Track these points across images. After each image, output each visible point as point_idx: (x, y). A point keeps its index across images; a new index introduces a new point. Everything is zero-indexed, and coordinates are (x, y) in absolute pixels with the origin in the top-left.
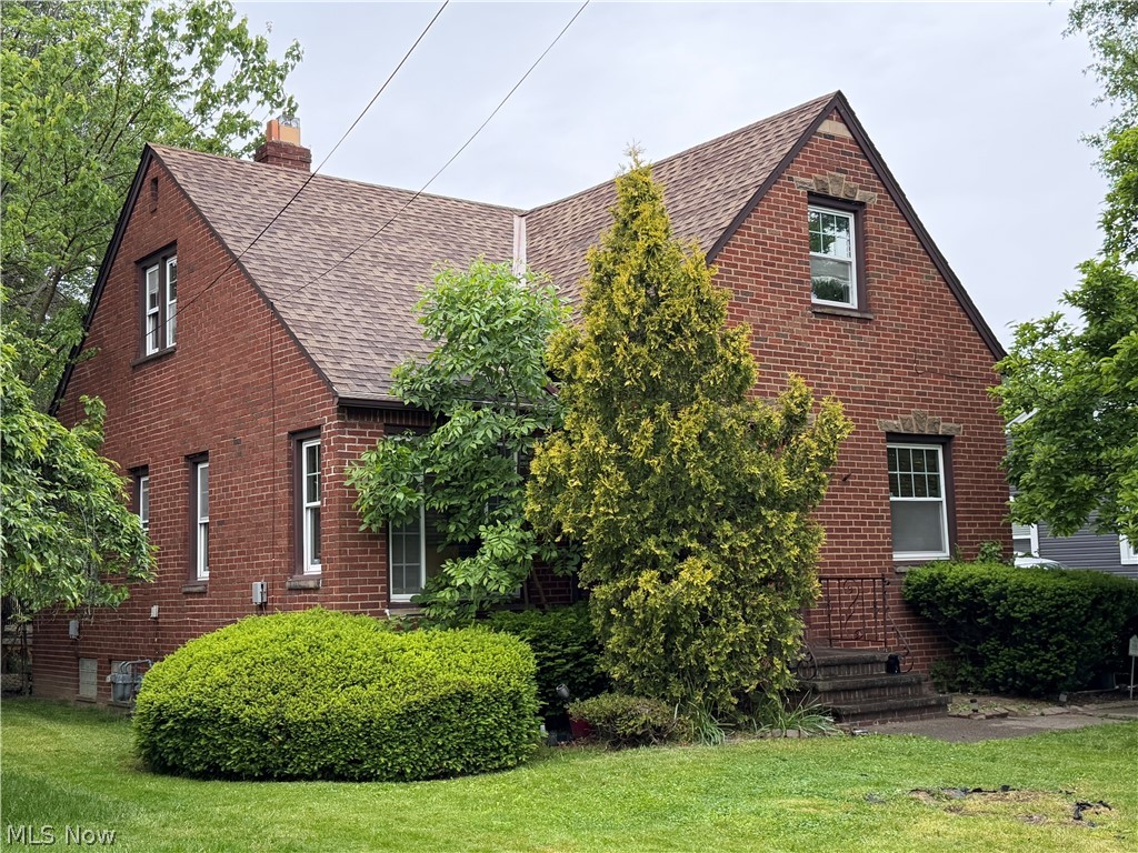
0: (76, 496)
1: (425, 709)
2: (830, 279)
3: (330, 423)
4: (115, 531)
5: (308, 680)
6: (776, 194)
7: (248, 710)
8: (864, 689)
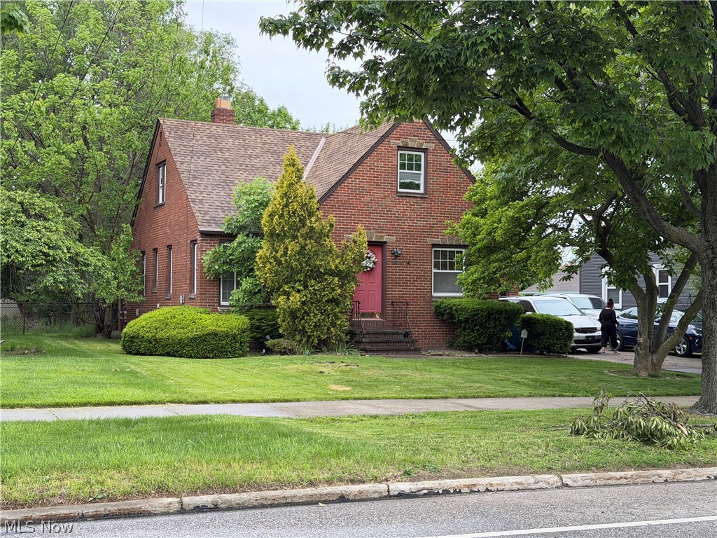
0: (84, 268)
1: (200, 337)
2: (409, 181)
3: (199, 238)
4: (102, 278)
5: (167, 326)
6: (381, 148)
7: (147, 334)
8: (386, 343)
